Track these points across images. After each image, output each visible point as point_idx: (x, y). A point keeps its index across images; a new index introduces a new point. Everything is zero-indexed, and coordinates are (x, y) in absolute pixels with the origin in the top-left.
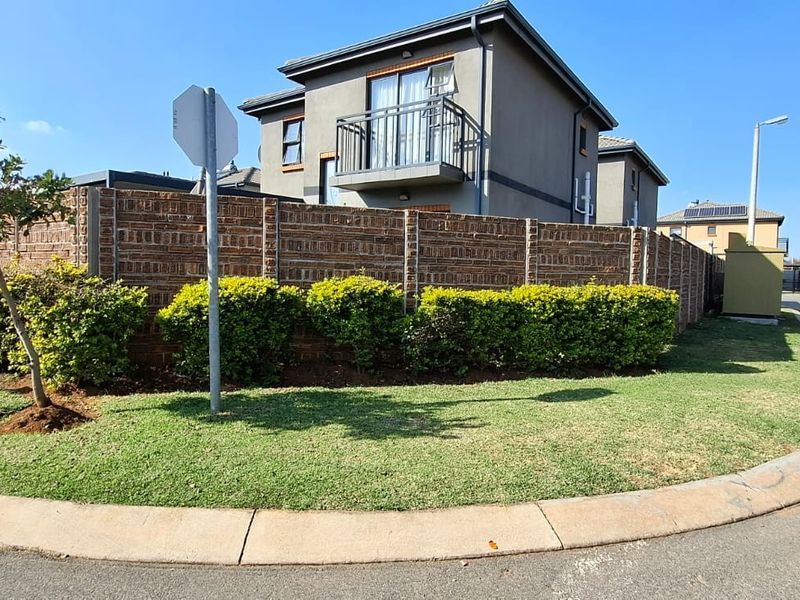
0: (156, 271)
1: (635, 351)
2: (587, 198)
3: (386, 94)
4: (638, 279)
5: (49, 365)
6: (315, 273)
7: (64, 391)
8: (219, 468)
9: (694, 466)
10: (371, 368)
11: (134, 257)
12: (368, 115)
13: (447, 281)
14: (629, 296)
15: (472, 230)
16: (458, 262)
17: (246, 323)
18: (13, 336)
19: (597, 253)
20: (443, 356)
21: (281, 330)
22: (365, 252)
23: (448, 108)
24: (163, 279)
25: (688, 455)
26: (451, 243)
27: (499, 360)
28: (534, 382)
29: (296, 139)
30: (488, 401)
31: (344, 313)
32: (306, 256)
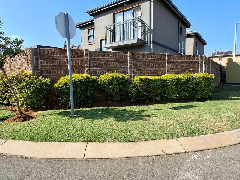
0: (52, 73)
1: (201, 94)
2: (183, 49)
3: (119, 18)
4: (201, 72)
5: (22, 102)
6: (101, 72)
7: (27, 110)
8: (75, 130)
9: (225, 127)
10: (119, 101)
11: (46, 69)
12: (114, 25)
13: (142, 74)
14: (199, 77)
15: (149, 58)
16: (145, 68)
17: (81, 88)
18: (11, 94)
19: (188, 64)
20: (141, 97)
21: (91, 90)
22: (116, 65)
23: (139, 21)
24: (55, 75)
25: (222, 124)
26: (142, 62)
27: (159, 98)
28: (170, 104)
29: (92, 35)
30: (157, 110)
31: (111, 84)
32: (98, 67)
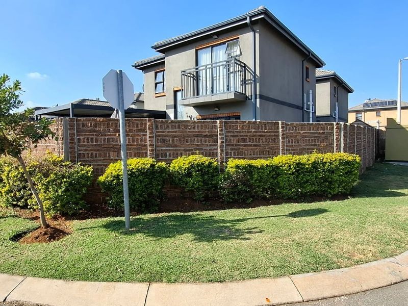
0: (96, 156)
1: (338, 187)
2: (311, 103)
3: (205, 57)
4: (339, 150)
5: (47, 206)
6: (173, 154)
7: (55, 218)
8: (131, 260)
9: (371, 254)
10: (204, 201)
11: (85, 150)
12: (197, 69)
13: (240, 155)
14: (334, 159)
15: (252, 129)
16: (245, 145)
17: (141, 182)
18: (29, 192)
19: (316, 137)
20: (239, 193)
21: (158, 185)
22: (198, 142)
23: (237, 64)
24: (100, 160)
25: (368, 247)
26: (241, 136)
27: (268, 194)
28: (286, 205)
29: (161, 81)
30: (263, 218)
31: (189, 174)
32: (169, 146)
